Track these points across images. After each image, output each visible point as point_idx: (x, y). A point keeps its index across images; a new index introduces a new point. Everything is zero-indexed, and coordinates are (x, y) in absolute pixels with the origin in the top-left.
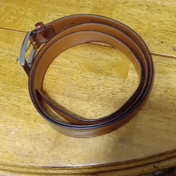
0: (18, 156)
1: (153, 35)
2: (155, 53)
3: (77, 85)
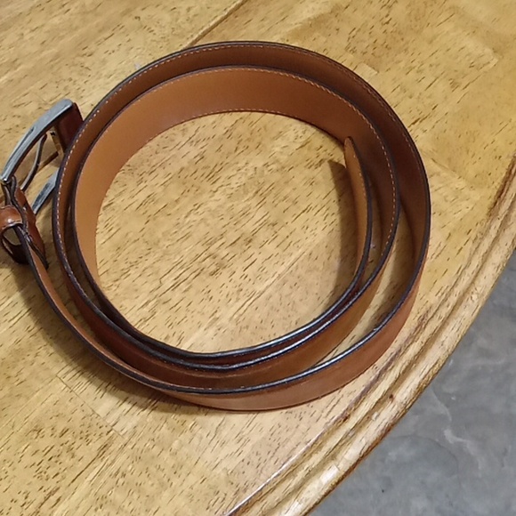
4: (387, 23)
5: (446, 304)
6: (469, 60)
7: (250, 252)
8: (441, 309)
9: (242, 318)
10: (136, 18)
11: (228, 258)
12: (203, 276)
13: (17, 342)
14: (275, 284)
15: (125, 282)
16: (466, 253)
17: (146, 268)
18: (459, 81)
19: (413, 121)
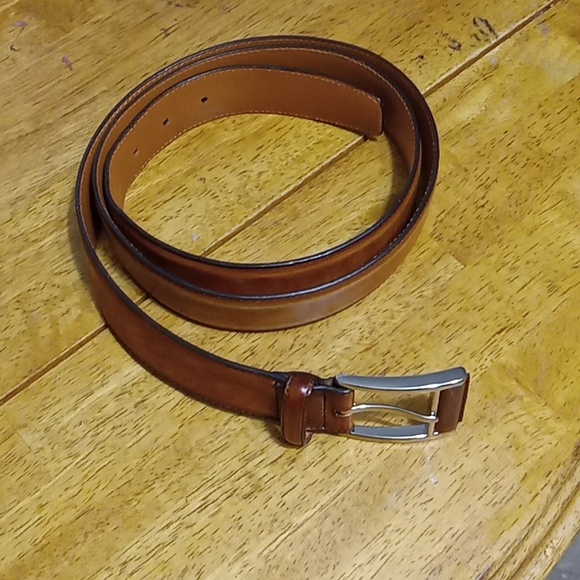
0: (508, 500)
4: (483, 206)
5: (513, 560)
6: (573, 259)
7: (291, 474)
8: (505, 565)
9: (273, 555)
10: (201, 179)
11: (266, 479)
12: (234, 499)
13: (20, 557)
14: (316, 516)
15: (148, 497)
16: (541, 500)
17: (173, 482)
18: (558, 284)
19: (499, 329)
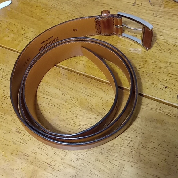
1: (157, 77)
2: (156, 98)
3: (64, 120)
